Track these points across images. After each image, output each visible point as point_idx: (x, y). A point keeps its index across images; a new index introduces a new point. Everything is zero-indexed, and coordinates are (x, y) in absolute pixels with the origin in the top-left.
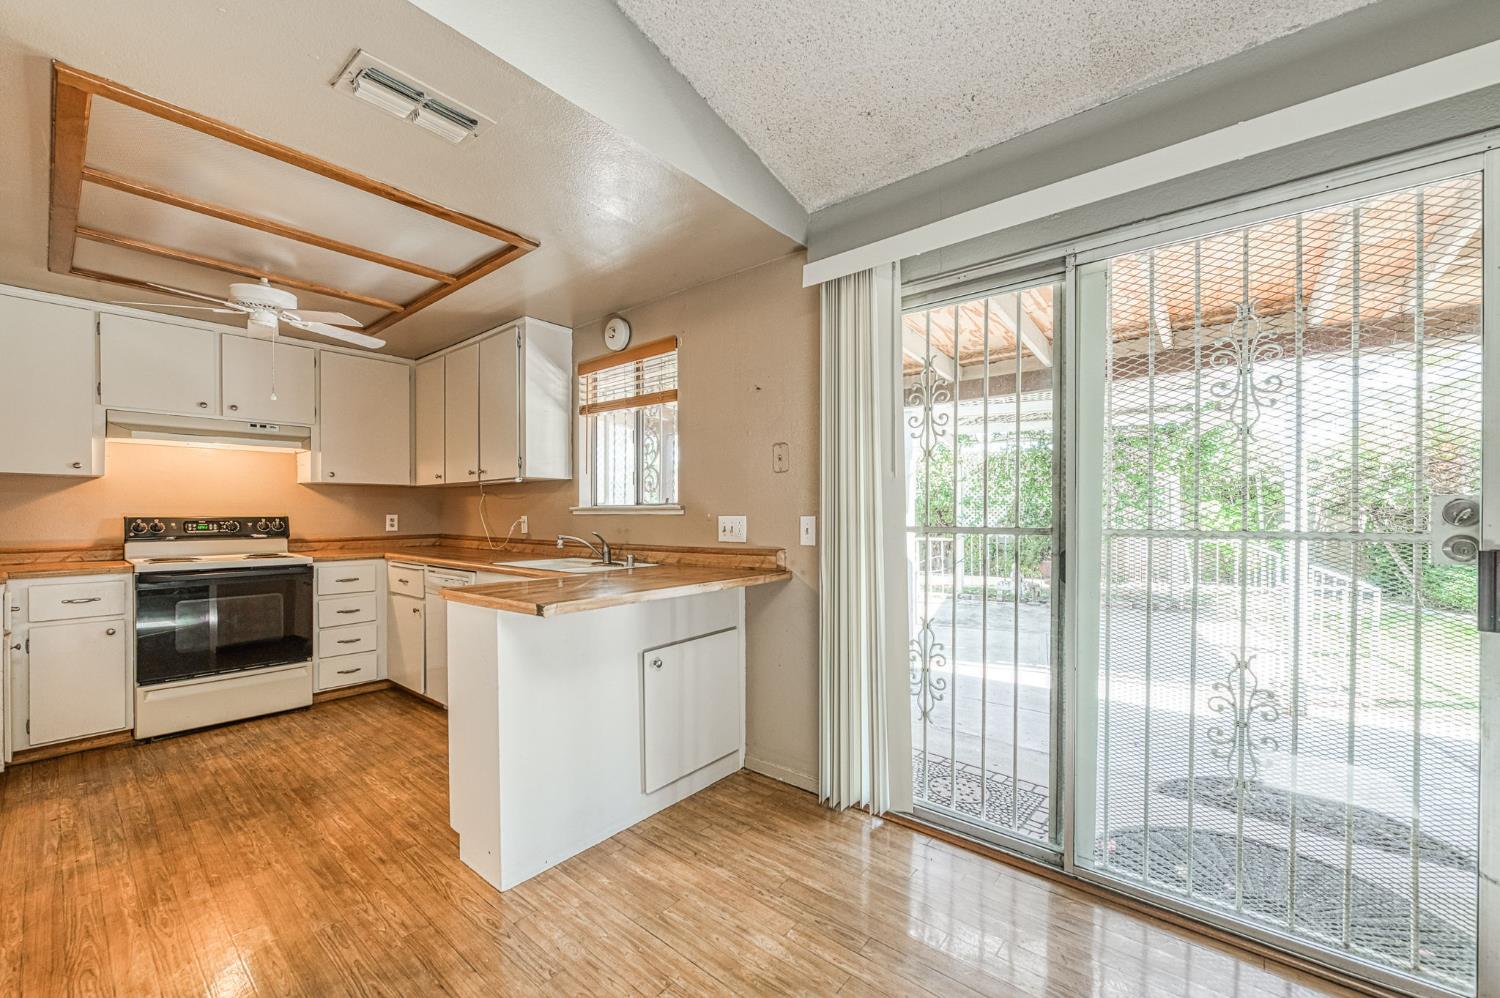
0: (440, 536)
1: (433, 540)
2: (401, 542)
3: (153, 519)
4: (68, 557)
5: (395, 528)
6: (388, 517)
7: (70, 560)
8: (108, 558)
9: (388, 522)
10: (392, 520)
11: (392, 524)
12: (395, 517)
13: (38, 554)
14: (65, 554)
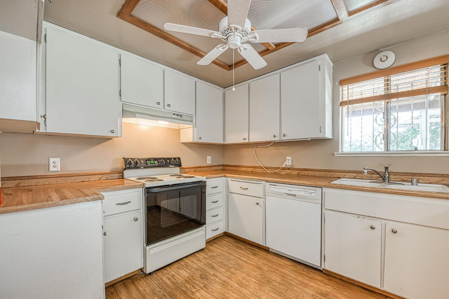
0: (223, 165)
1: (221, 167)
2: (213, 168)
3: (135, 159)
4: (102, 178)
5: (210, 162)
6: (208, 157)
7: (102, 179)
8: (116, 178)
9: (208, 160)
10: (209, 159)
11: (209, 161)
12: (210, 157)
13: (90, 176)
14: (100, 176)
